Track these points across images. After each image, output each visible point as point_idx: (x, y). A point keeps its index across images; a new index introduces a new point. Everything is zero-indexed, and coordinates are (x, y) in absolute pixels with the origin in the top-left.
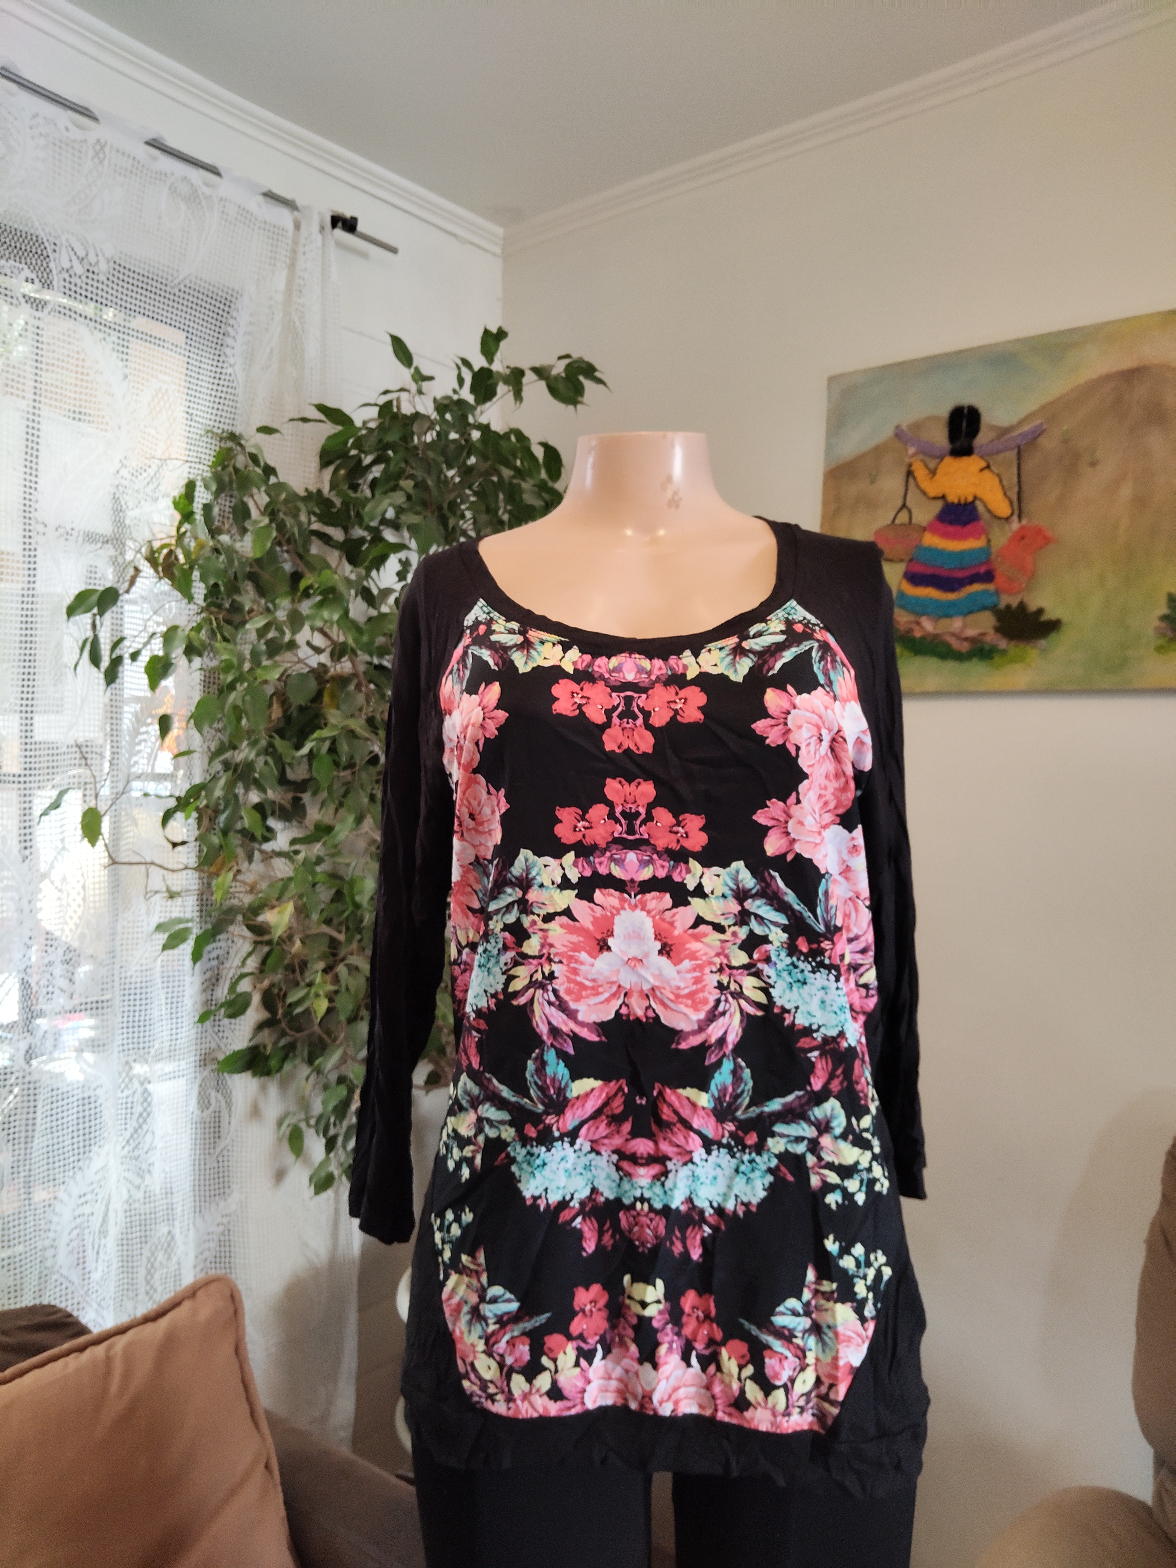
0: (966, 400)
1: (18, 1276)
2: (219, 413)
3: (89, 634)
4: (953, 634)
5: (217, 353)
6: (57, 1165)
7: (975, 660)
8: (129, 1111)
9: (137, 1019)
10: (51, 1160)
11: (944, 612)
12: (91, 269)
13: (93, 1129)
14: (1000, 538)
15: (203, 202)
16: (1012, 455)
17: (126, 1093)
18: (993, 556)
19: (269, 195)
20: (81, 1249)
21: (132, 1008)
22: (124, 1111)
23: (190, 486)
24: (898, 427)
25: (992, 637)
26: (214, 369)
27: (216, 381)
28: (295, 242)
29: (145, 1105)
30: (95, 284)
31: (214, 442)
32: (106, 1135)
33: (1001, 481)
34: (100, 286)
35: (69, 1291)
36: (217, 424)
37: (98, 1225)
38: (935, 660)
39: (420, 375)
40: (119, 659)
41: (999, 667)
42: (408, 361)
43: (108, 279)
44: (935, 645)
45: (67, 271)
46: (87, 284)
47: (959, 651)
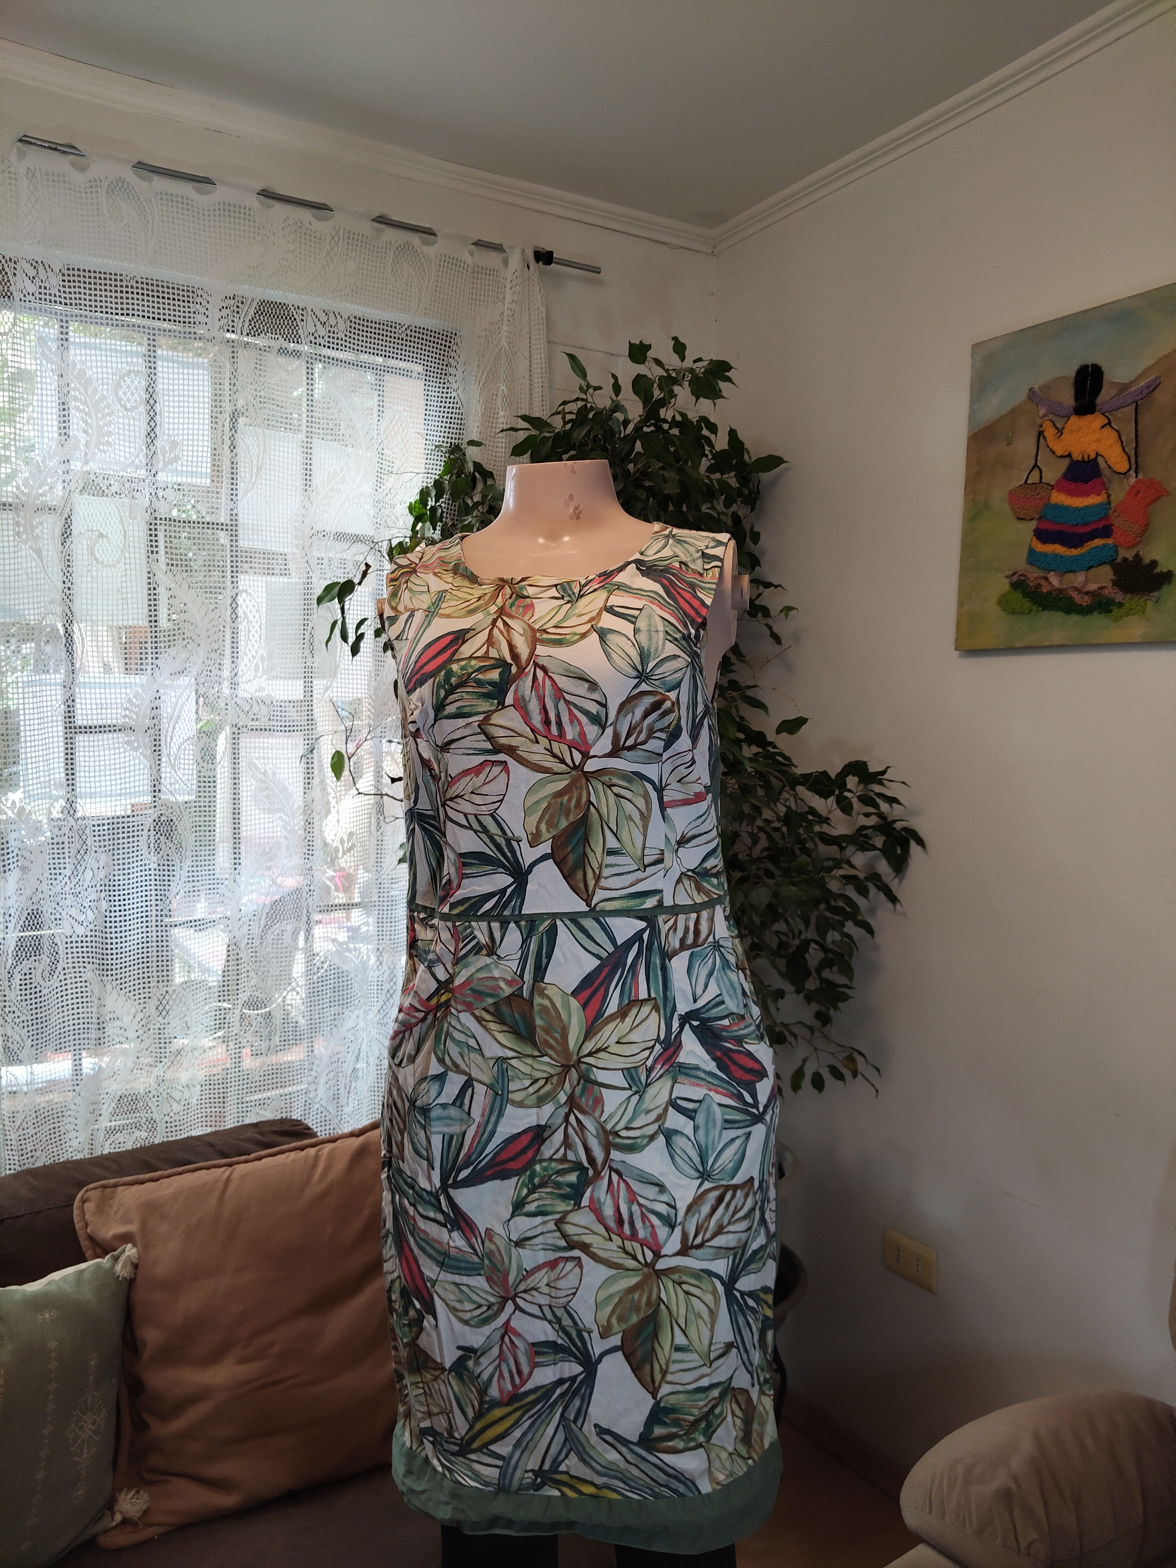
0: (1090, 359)
1: (288, 1102)
2: (447, 430)
3: (340, 616)
5: (442, 381)
7: (1095, 613)
11: (1068, 567)
12: (332, 330)
13: (345, 998)
14: (1118, 493)
15: (423, 260)
16: (1131, 410)
17: (377, 974)
19: (479, 244)
20: (336, 1088)
22: (375, 988)
23: (424, 493)
24: (1031, 389)
25: (1110, 591)
26: (440, 395)
27: (443, 404)
28: (505, 279)
30: (336, 341)
31: (441, 454)
32: (356, 1002)
33: (1119, 435)
35: (327, 1119)
36: (445, 440)
37: (350, 1072)
38: (1061, 614)
39: (589, 386)
40: (362, 635)
41: (1117, 619)
42: (583, 374)
43: (346, 336)
44: (1060, 600)
45: (313, 335)
46: (329, 342)
47: (1081, 605)
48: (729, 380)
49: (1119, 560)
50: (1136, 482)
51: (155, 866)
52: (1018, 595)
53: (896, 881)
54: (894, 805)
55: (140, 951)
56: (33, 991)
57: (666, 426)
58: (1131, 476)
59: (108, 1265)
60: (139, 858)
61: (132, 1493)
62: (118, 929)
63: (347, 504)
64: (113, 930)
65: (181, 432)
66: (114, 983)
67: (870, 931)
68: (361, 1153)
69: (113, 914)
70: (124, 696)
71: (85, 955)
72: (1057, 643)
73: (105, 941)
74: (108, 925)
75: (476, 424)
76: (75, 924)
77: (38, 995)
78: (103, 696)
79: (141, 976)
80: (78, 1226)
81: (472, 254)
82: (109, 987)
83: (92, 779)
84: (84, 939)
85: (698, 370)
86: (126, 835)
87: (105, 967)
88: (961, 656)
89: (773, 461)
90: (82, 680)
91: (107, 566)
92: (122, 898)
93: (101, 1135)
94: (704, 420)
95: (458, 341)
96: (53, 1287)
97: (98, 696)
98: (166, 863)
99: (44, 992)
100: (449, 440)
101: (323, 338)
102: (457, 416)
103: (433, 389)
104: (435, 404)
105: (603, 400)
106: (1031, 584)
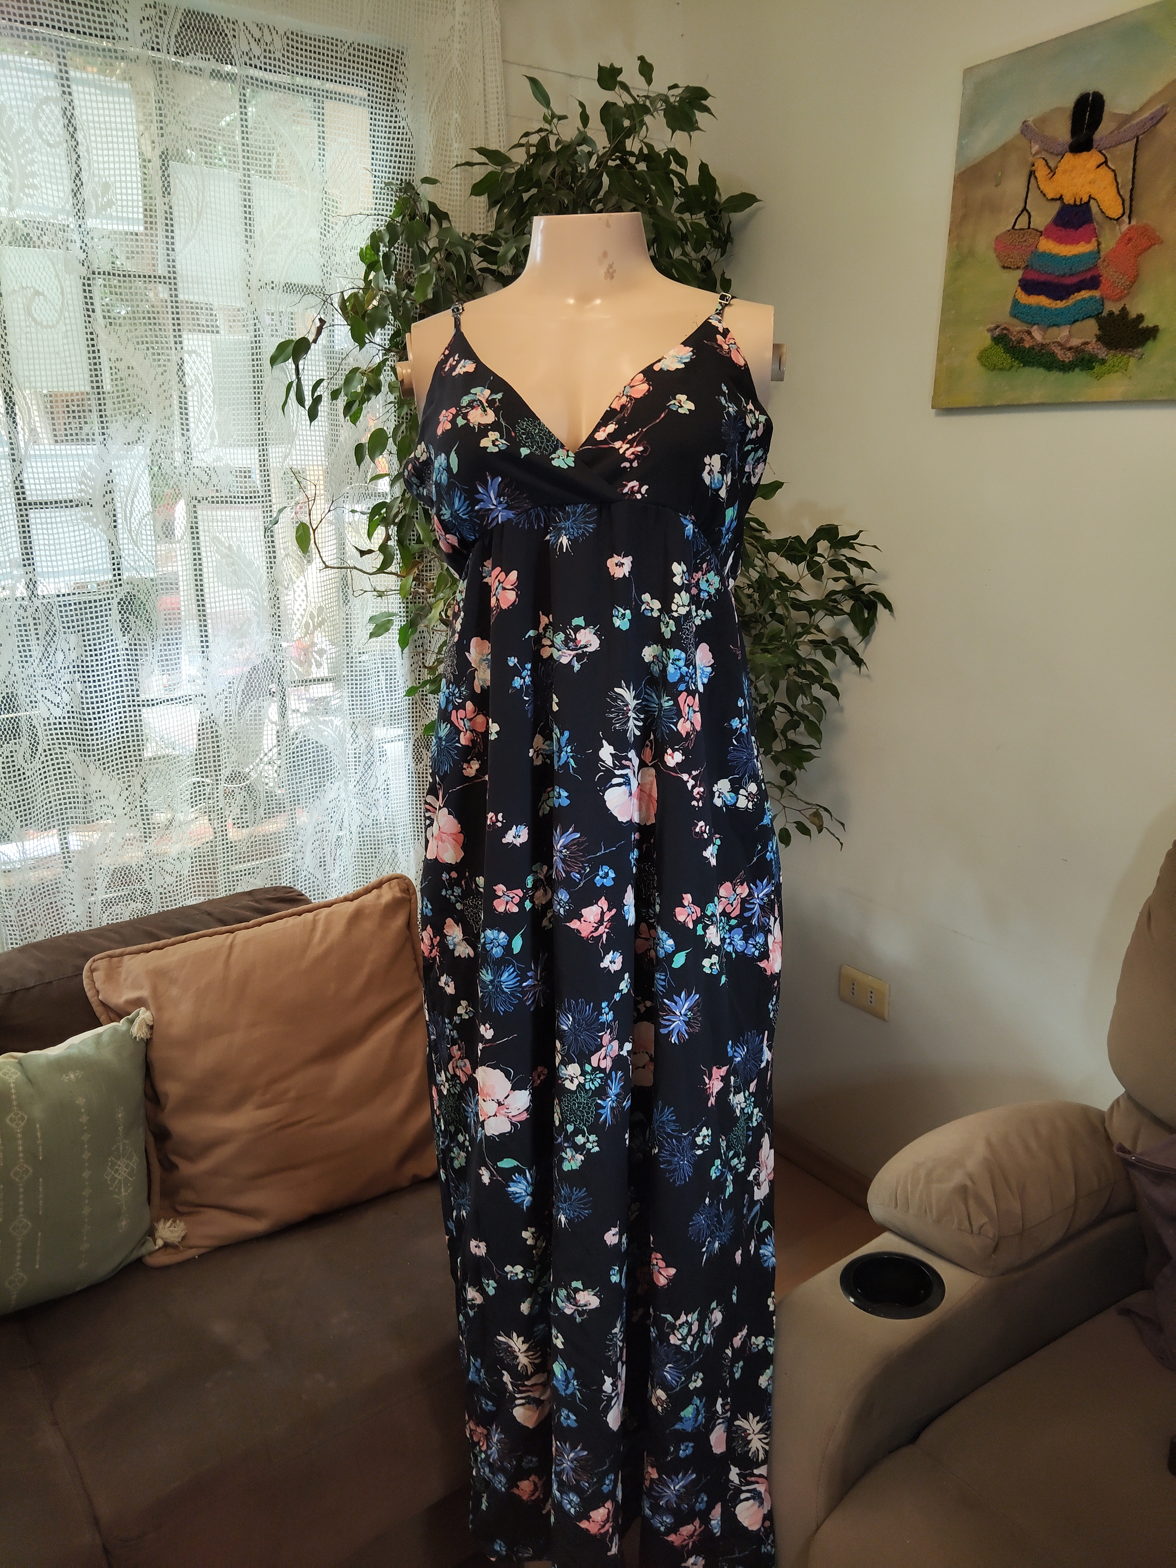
1: (277, 870)
2: (397, 165)
3: (294, 377)
4: (1059, 344)
5: (390, 108)
7: (1077, 370)
10: (294, 789)
12: (268, 48)
13: (325, 770)
14: (1109, 240)
16: (1130, 146)
17: (355, 746)
20: (322, 856)
21: (354, 682)
23: (375, 238)
24: (1025, 122)
25: (1093, 347)
26: (388, 124)
27: (391, 136)
29: (369, 756)
30: (273, 62)
31: (394, 193)
32: (337, 775)
33: (1115, 175)
34: (277, 63)
35: (315, 884)
36: (395, 176)
38: (1041, 371)
39: (553, 116)
40: (320, 397)
41: (1099, 377)
42: (546, 102)
43: (283, 56)
44: (1042, 355)
45: (247, 54)
46: (265, 64)
47: (1063, 361)
48: (706, 109)
49: (1105, 314)
50: (1129, 229)
51: (127, 646)
52: (1000, 349)
53: (863, 644)
54: (865, 569)
55: (120, 731)
56: (17, 773)
57: (632, 160)
58: (1124, 222)
59: (124, 1028)
60: (110, 638)
61: (169, 1224)
62: (96, 710)
63: (295, 251)
64: (91, 711)
65: (112, 172)
66: (97, 763)
67: (836, 693)
68: (357, 917)
69: (89, 695)
70: (77, 469)
71: (65, 736)
72: (1037, 401)
73: (83, 722)
74: (85, 706)
75: (428, 158)
76: (51, 706)
77: (22, 777)
78: (56, 470)
79: (123, 755)
80: (90, 994)
82: (92, 766)
83: (54, 558)
84: (62, 721)
85: (672, 100)
86: (94, 615)
87: (86, 748)
88: (937, 415)
89: (745, 200)
90: (32, 452)
91: (47, 327)
92: (96, 678)
93: (97, 909)
94: (672, 152)
95: (405, 61)
96: (74, 1051)
97: (51, 470)
98: (137, 642)
99: (28, 774)
100: (399, 177)
101: (259, 58)
102: (407, 149)
103: (381, 117)
104: (383, 135)
105: (568, 131)
106: (1014, 339)
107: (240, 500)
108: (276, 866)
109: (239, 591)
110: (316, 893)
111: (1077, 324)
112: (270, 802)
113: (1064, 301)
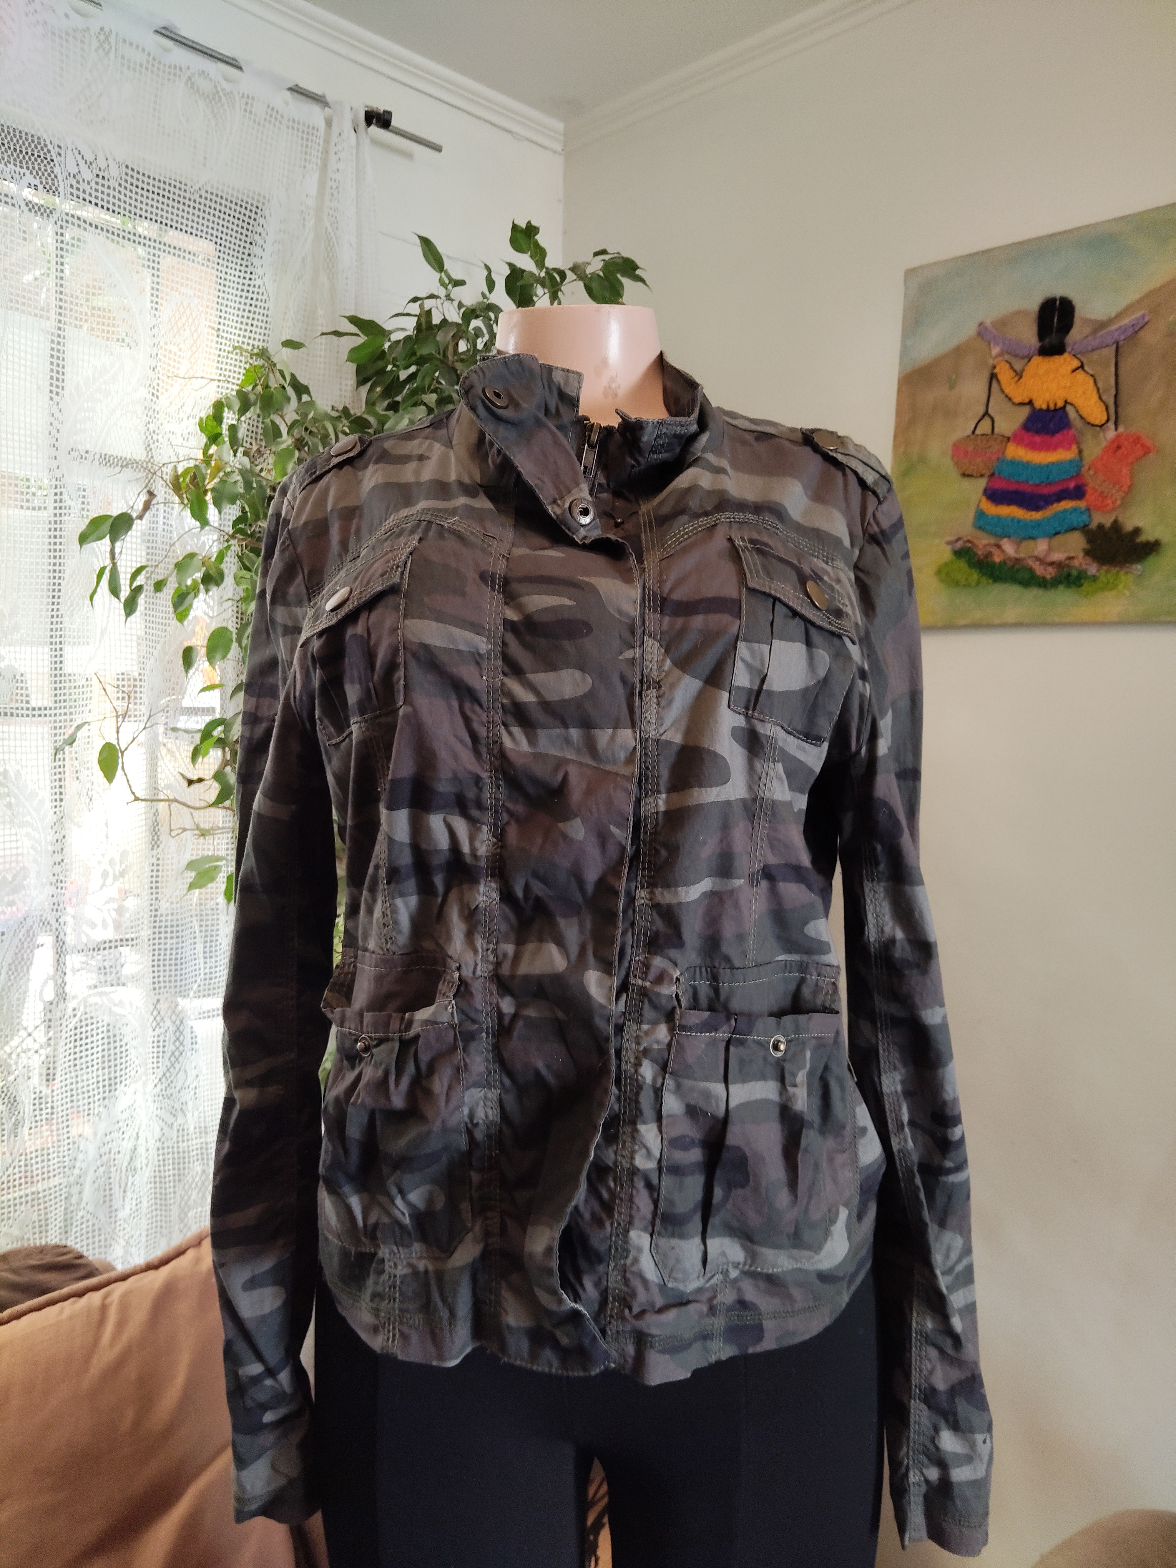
1: (42, 1212)
2: (249, 328)
3: (108, 562)
4: (1037, 559)
5: (244, 263)
6: (80, 1103)
7: (1061, 588)
8: (161, 1049)
9: (168, 957)
10: (74, 1098)
11: (1027, 534)
12: (101, 174)
13: (118, 1068)
14: (1093, 448)
15: (224, 99)
16: (1110, 352)
17: (158, 1031)
18: (1084, 469)
19: (296, 90)
20: (107, 1187)
21: (162, 946)
22: (156, 1050)
23: (219, 407)
24: (981, 324)
25: (1081, 562)
26: (241, 281)
27: (244, 294)
28: (327, 141)
29: (177, 1044)
30: (106, 190)
31: (243, 359)
32: (133, 1073)
33: (1095, 381)
34: (112, 192)
35: (96, 1227)
36: (246, 340)
37: (125, 1164)
38: (1017, 587)
39: (450, 279)
40: (139, 589)
41: (1089, 595)
42: (440, 264)
43: (120, 185)
44: (1017, 571)
45: (74, 176)
46: (97, 190)
47: (1044, 578)
48: (640, 280)
49: (1094, 525)
50: (1118, 436)
52: (962, 564)
72: (1009, 620)
75: (286, 325)
81: (287, 104)
95: (267, 213)
100: (251, 342)
101: (89, 183)
102: (262, 311)
103: (233, 272)
104: (235, 292)
105: (470, 296)
106: (980, 553)
107: (25, 712)
108: (42, 1207)
109: (13, 831)
110: (96, 1239)
111: (1058, 536)
112: (38, 1118)
113: (1041, 513)
